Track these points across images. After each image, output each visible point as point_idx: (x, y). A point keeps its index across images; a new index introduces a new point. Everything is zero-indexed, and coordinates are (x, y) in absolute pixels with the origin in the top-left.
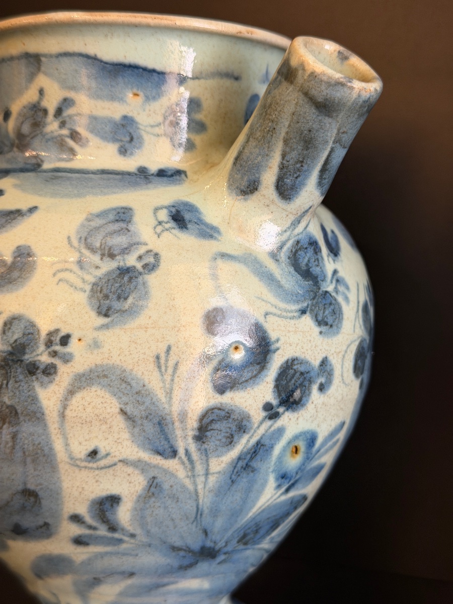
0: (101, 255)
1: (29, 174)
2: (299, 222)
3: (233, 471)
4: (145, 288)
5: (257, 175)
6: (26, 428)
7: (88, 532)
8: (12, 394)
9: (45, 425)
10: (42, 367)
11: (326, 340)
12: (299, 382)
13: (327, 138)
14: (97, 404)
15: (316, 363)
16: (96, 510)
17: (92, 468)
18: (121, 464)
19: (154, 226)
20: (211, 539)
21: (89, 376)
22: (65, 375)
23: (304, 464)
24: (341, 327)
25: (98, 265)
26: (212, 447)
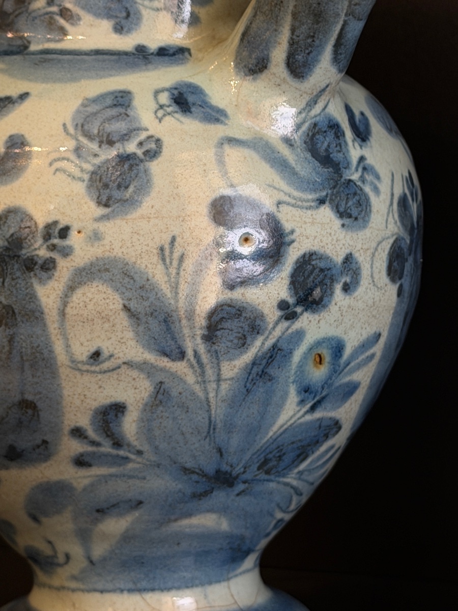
0: (99, 142)
1: (15, 57)
2: (316, 103)
3: (248, 379)
4: (146, 176)
5: (266, 53)
6: (23, 330)
7: (90, 449)
8: (9, 292)
9: (45, 325)
10: (40, 262)
11: (350, 233)
12: (319, 279)
13: (338, 10)
14: (99, 301)
15: (339, 259)
16: (99, 422)
17: (94, 372)
18: (125, 366)
19: (155, 109)
20: (227, 462)
21: (90, 270)
22: (65, 269)
23: (330, 378)
24: (369, 220)
25: (96, 153)
26: (222, 350)
